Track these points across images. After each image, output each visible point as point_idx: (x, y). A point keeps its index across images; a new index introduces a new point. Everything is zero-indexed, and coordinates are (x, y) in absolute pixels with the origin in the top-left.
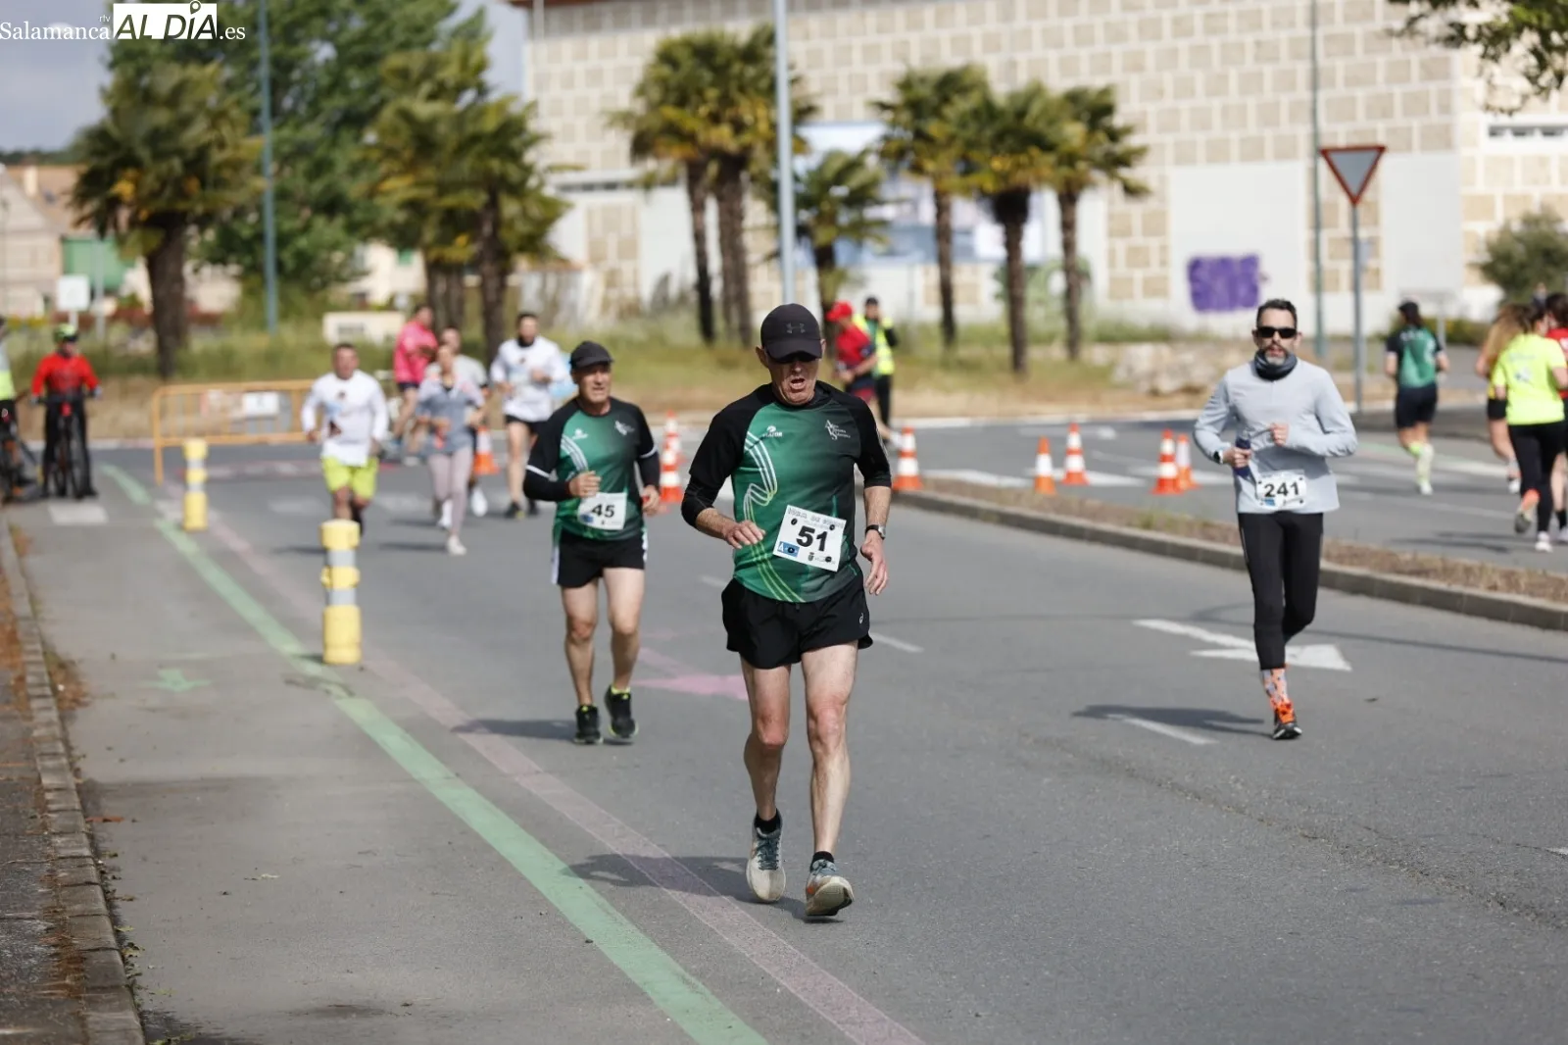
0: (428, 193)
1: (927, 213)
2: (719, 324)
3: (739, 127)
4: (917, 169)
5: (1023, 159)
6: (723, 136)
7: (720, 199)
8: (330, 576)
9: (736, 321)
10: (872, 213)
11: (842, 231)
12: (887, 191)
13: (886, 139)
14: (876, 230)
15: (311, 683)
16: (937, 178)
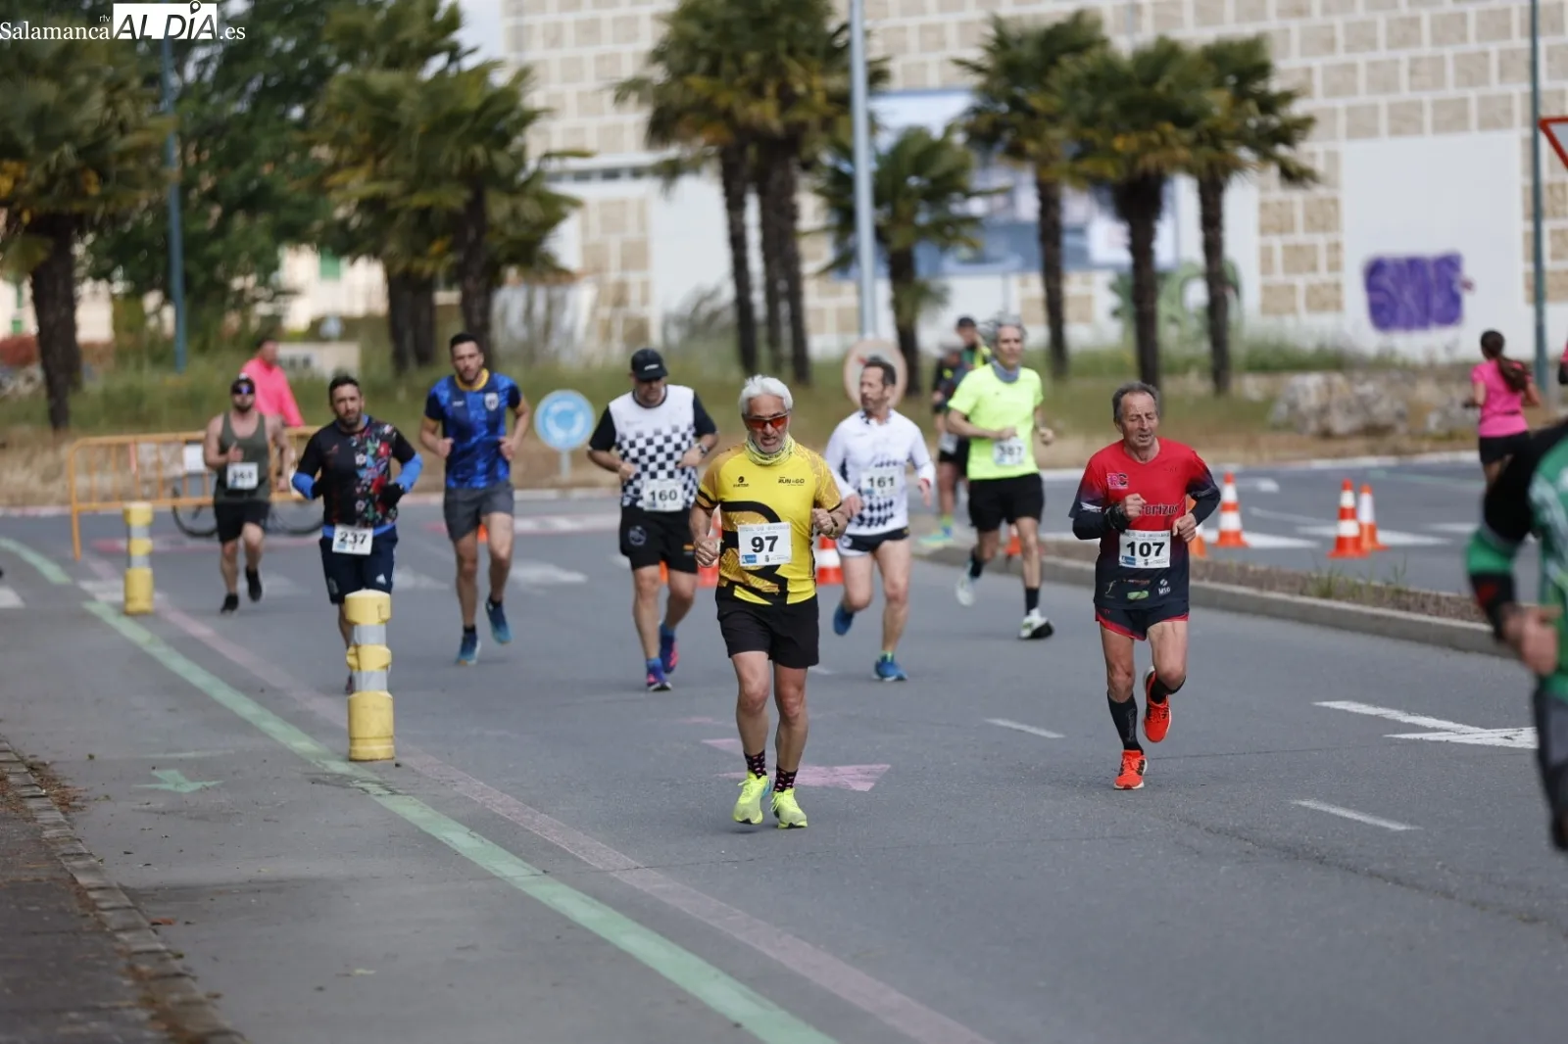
0: (394, 188)
1: (1028, 206)
2: (764, 352)
3: (787, 99)
4: (1016, 153)
5: (1155, 137)
6: (765, 113)
7: (762, 193)
8: (357, 655)
9: (786, 348)
10: (957, 208)
11: (922, 233)
12: (977, 180)
13: (976, 111)
14: (966, 231)
15: (342, 781)
16: (1043, 163)
